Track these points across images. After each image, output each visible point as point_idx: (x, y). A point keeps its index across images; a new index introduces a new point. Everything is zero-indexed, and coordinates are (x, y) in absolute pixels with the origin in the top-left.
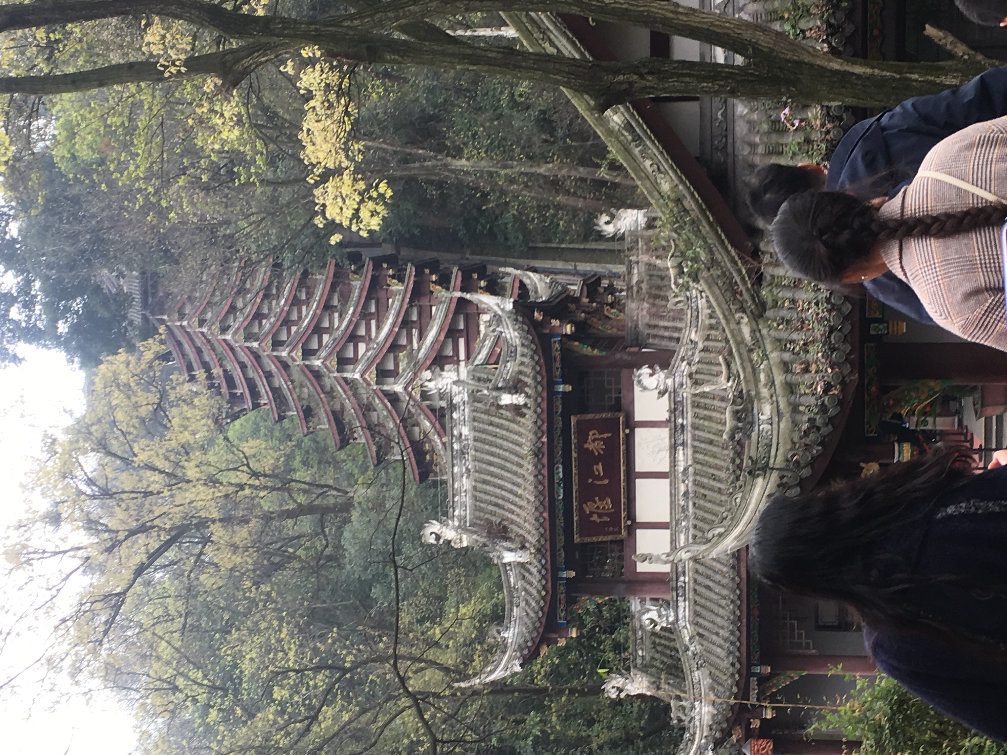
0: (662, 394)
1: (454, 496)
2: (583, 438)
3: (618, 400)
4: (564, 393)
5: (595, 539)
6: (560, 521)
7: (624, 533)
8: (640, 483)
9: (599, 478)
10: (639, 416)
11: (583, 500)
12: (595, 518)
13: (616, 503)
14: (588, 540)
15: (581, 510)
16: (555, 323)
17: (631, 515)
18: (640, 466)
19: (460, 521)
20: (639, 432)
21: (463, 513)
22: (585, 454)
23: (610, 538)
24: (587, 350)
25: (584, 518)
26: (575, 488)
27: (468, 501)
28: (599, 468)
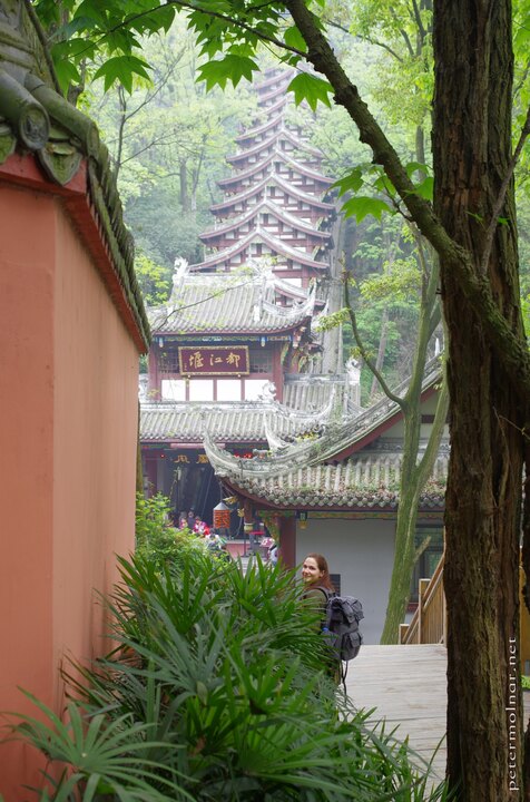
0: (261, 397)
2: (235, 352)
3: (256, 371)
4: (260, 342)
5: (180, 358)
6: (190, 339)
7: (183, 374)
8: (211, 382)
9: (214, 360)
10: (248, 382)
11: (202, 352)
12: (192, 358)
13: (200, 369)
14: (180, 354)
15: (196, 351)
16: (299, 338)
17: (193, 377)
18: (220, 382)
19: (187, 279)
20: (239, 382)
21: (192, 281)
22: (227, 353)
23: (181, 366)
24: (283, 355)
25: (192, 352)
26: (209, 348)
27: (199, 284)
28: (219, 360)
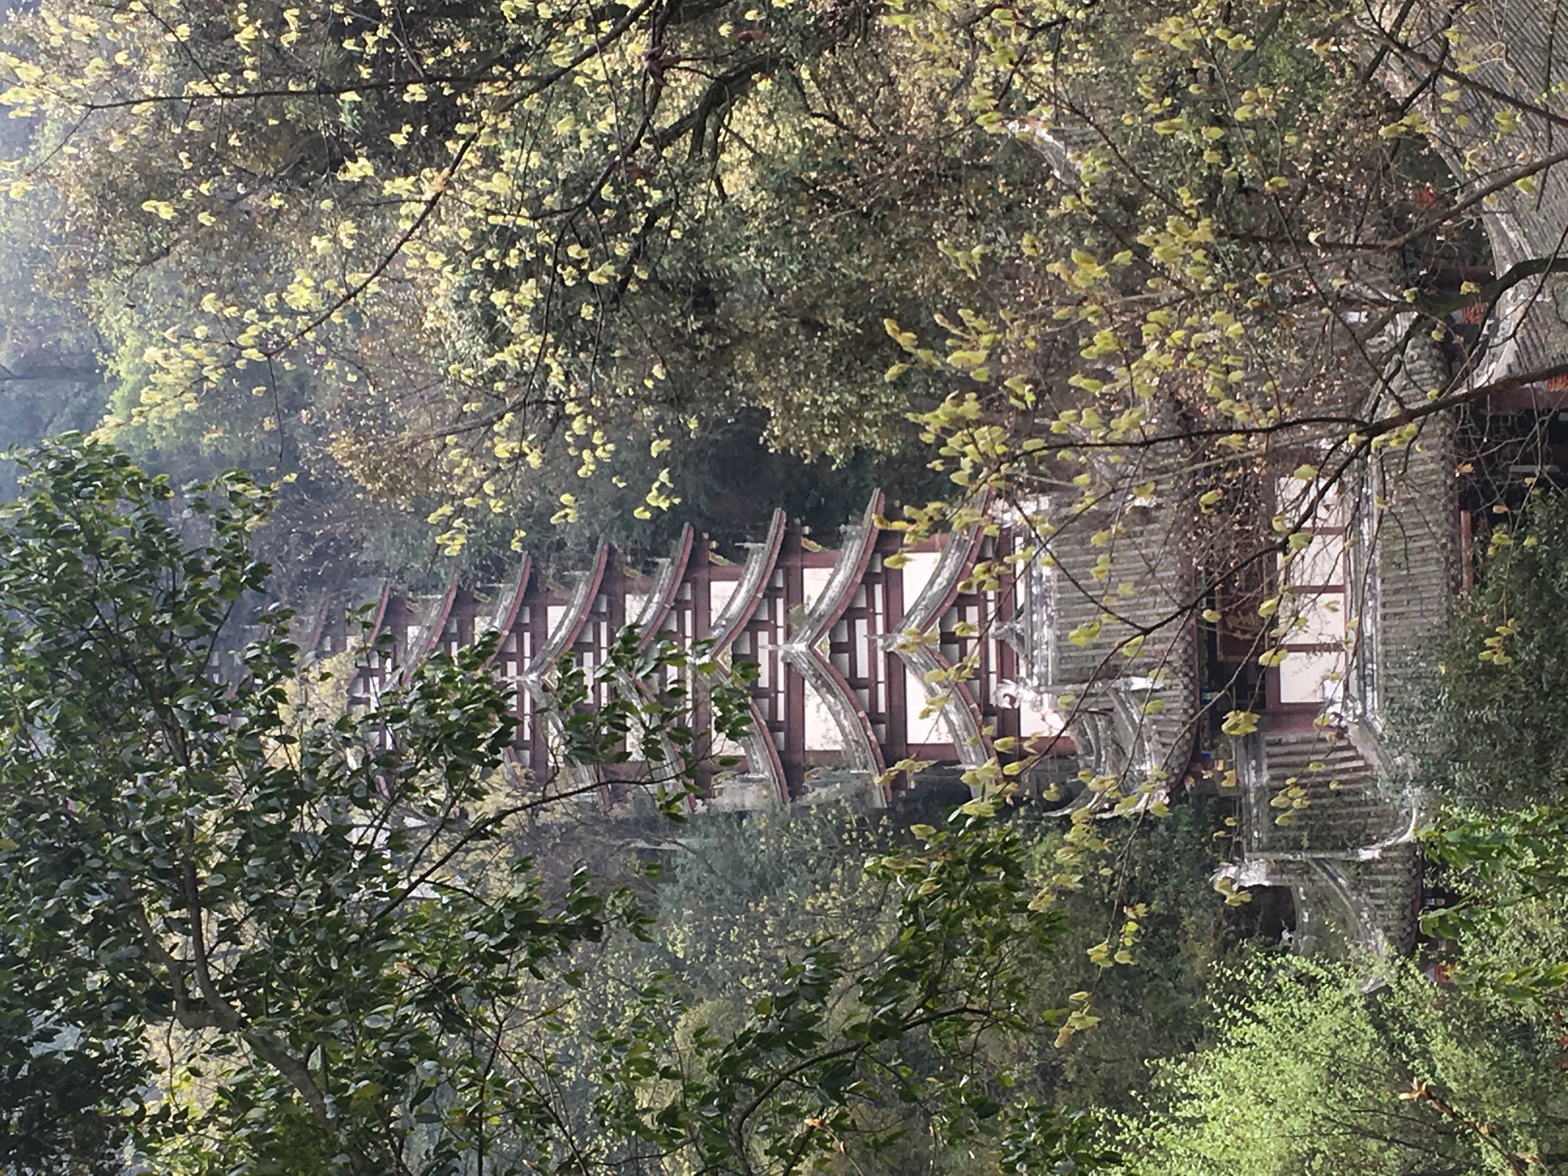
1: (1033, 649)
12: (1238, 634)
19: (1039, 679)
21: (1043, 669)
27: (1050, 654)
